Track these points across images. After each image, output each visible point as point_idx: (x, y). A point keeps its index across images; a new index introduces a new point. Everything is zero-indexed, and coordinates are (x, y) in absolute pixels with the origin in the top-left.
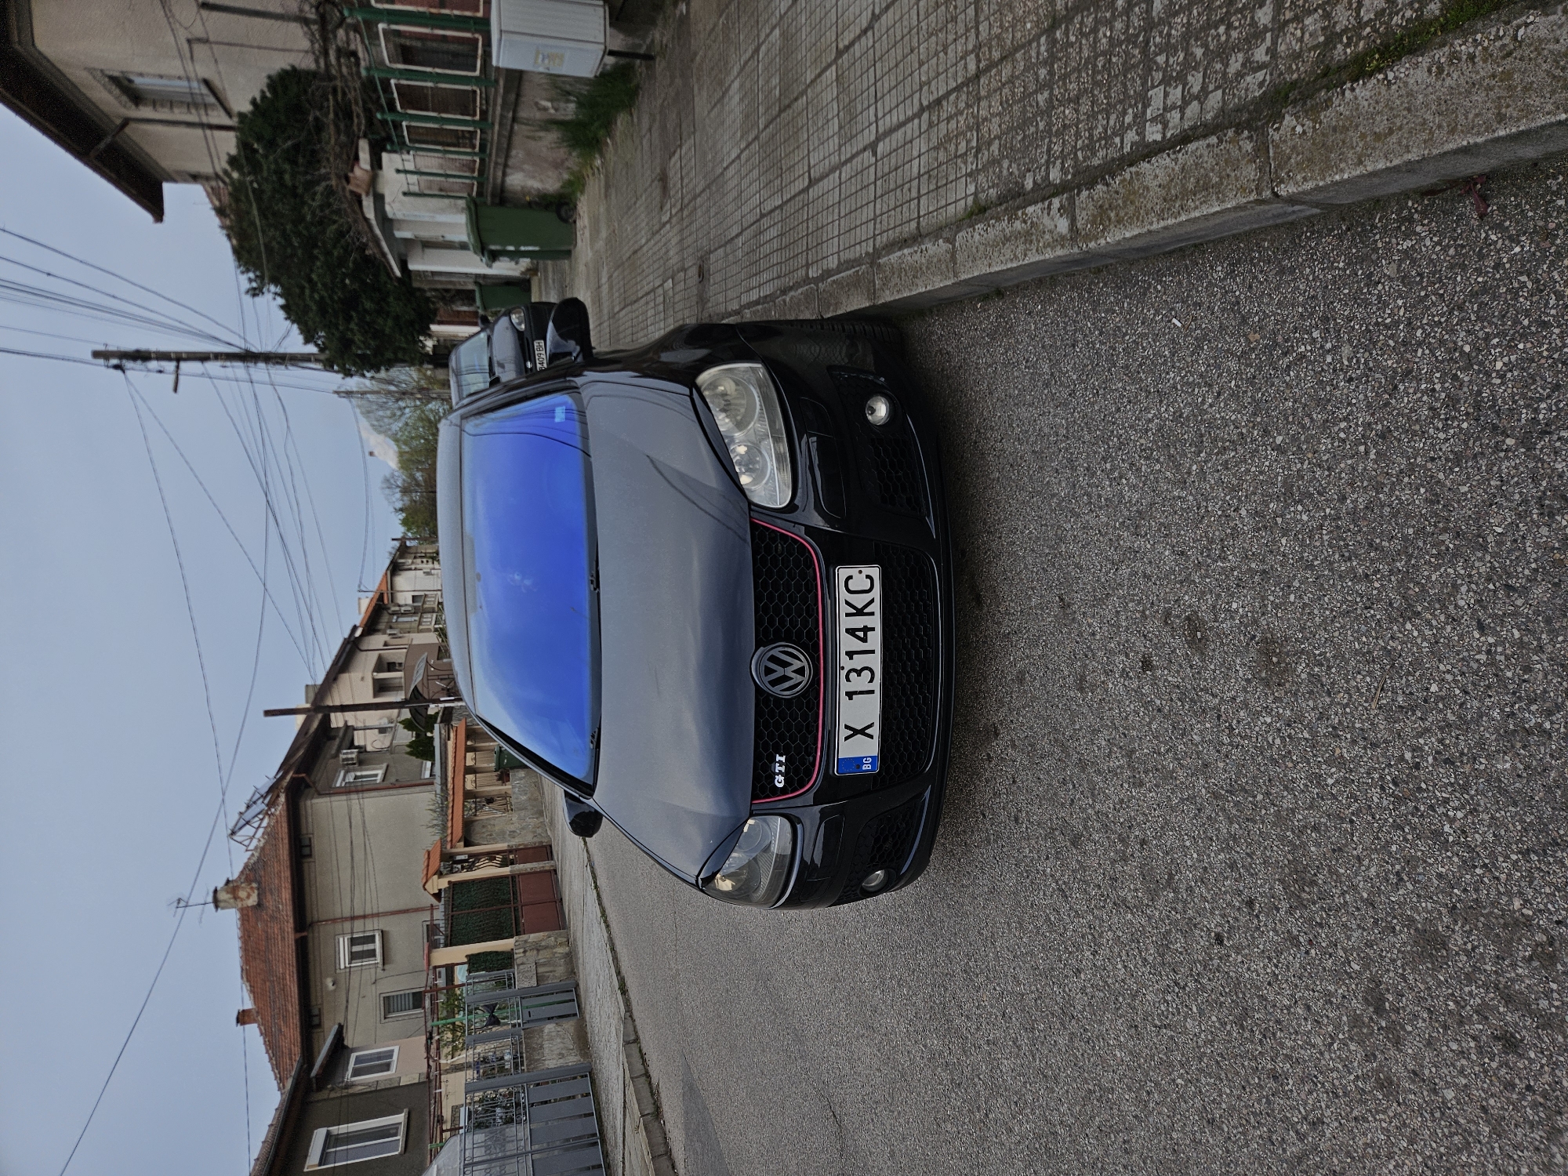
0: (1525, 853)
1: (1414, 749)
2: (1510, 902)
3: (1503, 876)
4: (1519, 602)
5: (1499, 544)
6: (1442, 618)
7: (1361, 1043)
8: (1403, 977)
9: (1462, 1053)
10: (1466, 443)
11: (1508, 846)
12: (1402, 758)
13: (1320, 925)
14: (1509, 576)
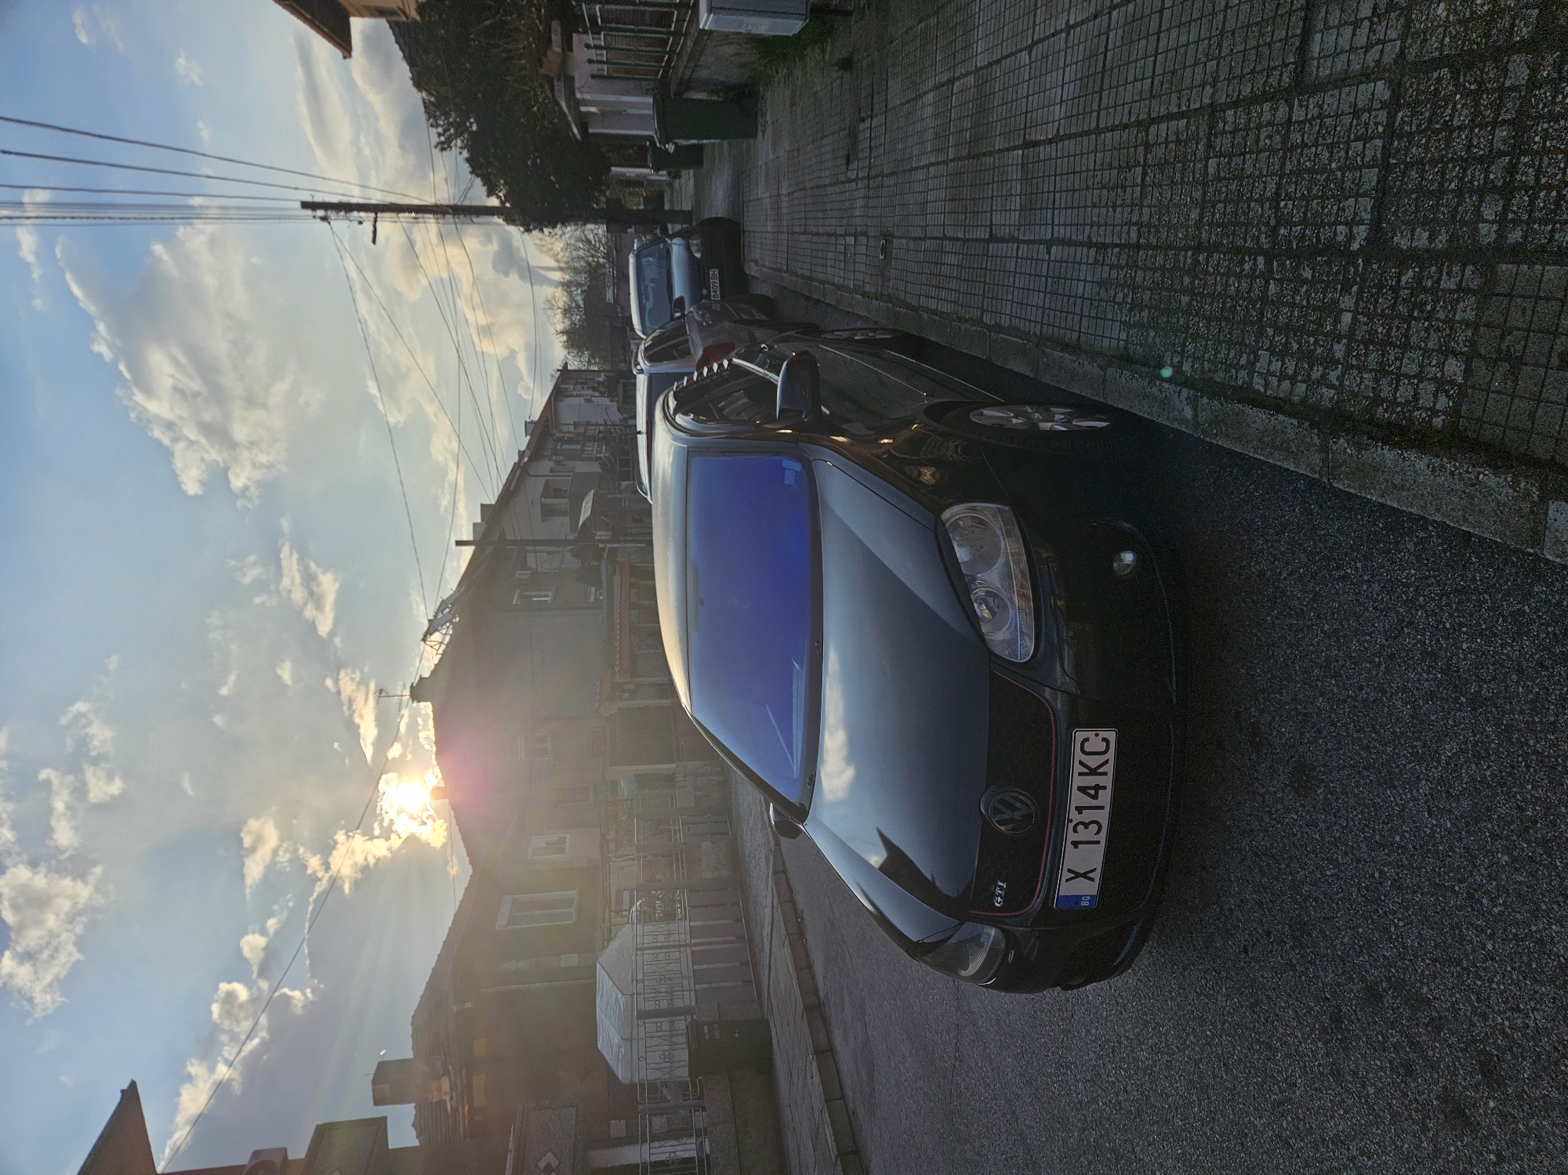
0: (1434, 961)
1: (1382, 872)
2: (1421, 988)
3: (1419, 970)
4: (1454, 805)
5: (1448, 763)
6: (1409, 796)
7: (1325, 1043)
8: (1355, 1011)
9: (1381, 1068)
10: (1439, 687)
11: (1425, 954)
12: (1372, 876)
13: (1310, 962)
14: (1451, 787)
